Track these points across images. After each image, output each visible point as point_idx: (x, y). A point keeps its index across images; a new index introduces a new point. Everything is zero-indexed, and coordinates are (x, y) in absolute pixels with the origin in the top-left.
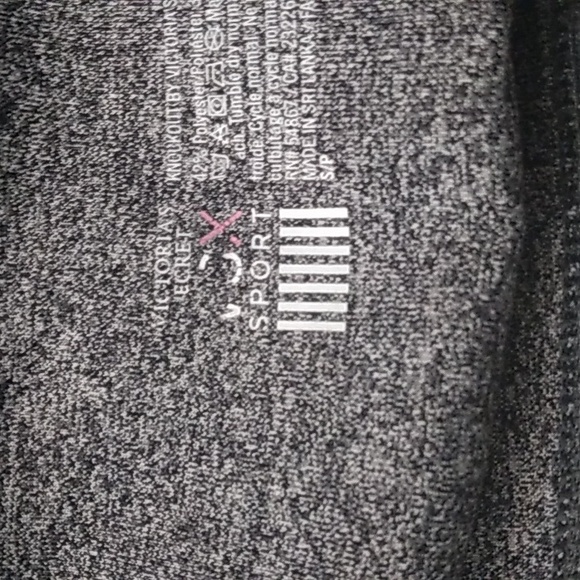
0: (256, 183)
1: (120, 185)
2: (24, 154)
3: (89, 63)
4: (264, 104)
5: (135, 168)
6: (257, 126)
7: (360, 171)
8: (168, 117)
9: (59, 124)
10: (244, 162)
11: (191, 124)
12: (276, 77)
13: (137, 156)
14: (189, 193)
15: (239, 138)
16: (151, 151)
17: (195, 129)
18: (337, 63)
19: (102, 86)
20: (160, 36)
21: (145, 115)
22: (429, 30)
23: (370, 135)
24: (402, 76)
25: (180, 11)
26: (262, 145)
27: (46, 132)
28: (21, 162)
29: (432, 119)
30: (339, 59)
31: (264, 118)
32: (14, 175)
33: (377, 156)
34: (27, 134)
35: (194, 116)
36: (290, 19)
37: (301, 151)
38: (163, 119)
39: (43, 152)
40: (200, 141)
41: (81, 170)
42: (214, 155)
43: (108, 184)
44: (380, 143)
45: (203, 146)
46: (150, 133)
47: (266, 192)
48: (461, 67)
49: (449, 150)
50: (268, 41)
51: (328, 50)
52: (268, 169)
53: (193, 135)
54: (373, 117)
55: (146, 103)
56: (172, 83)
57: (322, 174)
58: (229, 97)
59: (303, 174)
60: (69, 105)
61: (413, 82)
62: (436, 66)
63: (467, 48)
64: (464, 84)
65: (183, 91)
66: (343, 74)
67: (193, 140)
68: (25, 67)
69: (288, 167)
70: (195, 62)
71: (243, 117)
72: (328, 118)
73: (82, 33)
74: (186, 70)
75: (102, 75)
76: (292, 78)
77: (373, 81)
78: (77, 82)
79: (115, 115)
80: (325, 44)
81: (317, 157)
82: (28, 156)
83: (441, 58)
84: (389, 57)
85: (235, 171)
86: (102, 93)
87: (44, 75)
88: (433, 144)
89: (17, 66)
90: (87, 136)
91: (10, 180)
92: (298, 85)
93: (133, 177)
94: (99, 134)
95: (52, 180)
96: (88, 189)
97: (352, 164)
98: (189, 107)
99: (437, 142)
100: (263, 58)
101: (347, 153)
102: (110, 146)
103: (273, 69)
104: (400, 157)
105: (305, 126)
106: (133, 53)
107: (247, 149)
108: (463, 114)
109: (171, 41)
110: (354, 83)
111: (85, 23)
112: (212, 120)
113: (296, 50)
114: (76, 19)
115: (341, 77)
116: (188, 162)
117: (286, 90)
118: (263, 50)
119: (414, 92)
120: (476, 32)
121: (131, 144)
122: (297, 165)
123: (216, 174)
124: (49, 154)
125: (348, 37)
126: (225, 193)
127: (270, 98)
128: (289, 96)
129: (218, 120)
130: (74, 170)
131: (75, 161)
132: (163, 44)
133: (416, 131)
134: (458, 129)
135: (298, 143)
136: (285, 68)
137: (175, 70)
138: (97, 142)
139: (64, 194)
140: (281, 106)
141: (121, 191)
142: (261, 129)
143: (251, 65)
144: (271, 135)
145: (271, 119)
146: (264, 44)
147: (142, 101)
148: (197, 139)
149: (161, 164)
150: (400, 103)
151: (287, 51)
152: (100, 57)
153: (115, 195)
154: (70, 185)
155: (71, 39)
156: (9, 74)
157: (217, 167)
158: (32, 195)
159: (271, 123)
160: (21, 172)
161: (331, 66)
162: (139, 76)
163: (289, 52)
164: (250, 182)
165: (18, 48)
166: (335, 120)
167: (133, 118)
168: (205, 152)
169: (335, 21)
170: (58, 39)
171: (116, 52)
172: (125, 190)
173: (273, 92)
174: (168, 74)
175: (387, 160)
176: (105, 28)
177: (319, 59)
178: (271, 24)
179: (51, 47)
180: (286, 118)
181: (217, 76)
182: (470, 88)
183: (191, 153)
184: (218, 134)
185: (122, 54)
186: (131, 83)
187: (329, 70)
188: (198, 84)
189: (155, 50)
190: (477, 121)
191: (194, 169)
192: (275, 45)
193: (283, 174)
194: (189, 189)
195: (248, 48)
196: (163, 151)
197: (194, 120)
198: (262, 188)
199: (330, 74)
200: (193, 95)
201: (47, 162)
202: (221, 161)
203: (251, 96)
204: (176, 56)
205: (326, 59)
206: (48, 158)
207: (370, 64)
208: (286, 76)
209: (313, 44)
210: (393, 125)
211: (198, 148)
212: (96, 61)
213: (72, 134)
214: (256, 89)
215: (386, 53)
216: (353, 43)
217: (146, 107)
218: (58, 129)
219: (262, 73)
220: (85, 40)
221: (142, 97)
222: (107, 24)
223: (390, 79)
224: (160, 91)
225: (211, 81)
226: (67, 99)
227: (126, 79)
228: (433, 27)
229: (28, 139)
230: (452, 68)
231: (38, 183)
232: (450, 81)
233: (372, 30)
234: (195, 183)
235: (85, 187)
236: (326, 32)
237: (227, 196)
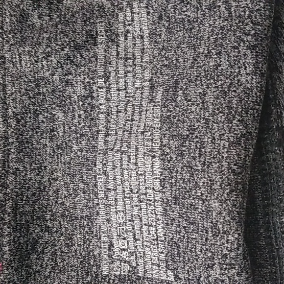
0: (141, 277)
1: (83, 276)
2: (42, 262)
3: (69, 222)
4: (143, 245)
5: (89, 268)
6: (141, 254)
7: (185, 279)
8: (102, 247)
9: (56, 248)
10: (135, 268)
11: (112, 250)
12: (147, 235)
13: (90, 263)
14: (113, 280)
15: (133, 258)
16: (96, 261)
17: (114, 252)
18: (172, 234)
19: (74, 232)
20: (98, 214)
21: (93, 246)
22: (210, 229)
23: (188, 266)
24: (200, 246)
25: (106, 205)
26: (143, 262)
27: (51, 252)
28: (41, 266)
29: (214, 265)
30: (174, 233)
31: (143, 251)
32: (38, 271)
33: (192, 275)
34: (43, 253)
35: (114, 247)
36: (152, 214)
37: (159, 267)
38: (101, 248)
39: (50, 261)
40: (116, 258)
41: (66, 268)
42: (123, 264)
43: (78, 275)
44: (192, 270)
45: (118, 260)
46: (95, 253)
47: (146, 281)
48: (224, 247)
49: (222, 277)
50: (143, 221)
51: (169, 228)
52: (146, 272)
53: (113, 255)
54: (189, 259)
55: (93, 240)
56: (104, 233)
57: (169, 278)
58: (128, 241)
59: (161, 276)
60: (61, 239)
61: (205, 249)
62: (214, 244)
63: (226, 240)
64: (226, 253)
65: (108, 236)
66: (176, 239)
67: (113, 257)
68: (42, 226)
69: (154, 272)
70: (113, 225)
71: (134, 250)
72: (170, 255)
73: (65, 210)
74: (109, 228)
75: (74, 227)
76: (154, 237)
77: (188, 245)
78: (64, 230)
79: (80, 244)
80: (167, 225)
81: (166, 270)
82: (44, 263)
83: (216, 242)
84: (194, 237)
85: (132, 271)
86: (74, 235)
87: (50, 228)
88: (215, 274)
89: (38, 225)
90: (68, 253)
91: (37, 274)
92: (157, 239)
93: (88, 272)
94: (73, 252)
95: (55, 273)
96: (70, 277)
97: (181, 276)
98: (111, 243)
99: (216, 274)
100: (141, 227)
101: (179, 272)
102: (78, 258)
103: (146, 232)
104: (201, 277)
105: (160, 257)
106: (87, 219)
107: (137, 262)
108: (227, 265)
109: (102, 216)
110: (180, 244)
111: (66, 205)
112: (121, 249)
113: (155, 226)
114: (63, 203)
115: (174, 240)
116: (112, 266)
117: (152, 241)
118: (141, 224)
119: (205, 253)
120: (229, 234)
121: (87, 258)
122: (158, 272)
123: (124, 272)
124: (53, 261)
125: (176, 225)
126: (128, 280)
127: (145, 243)
128: (153, 243)
129: (124, 250)
130: (64, 268)
131: (63, 264)
132: (99, 217)
133: (207, 268)
134: (225, 270)
135: (158, 263)
136: (151, 232)
137: (105, 228)
138: (73, 256)
139: (60, 279)
140: (150, 247)
141: (84, 278)
142: (142, 255)
143: (137, 230)
144: (146, 258)
145: (146, 252)
146: (142, 222)
147: (91, 239)
148: (115, 257)
149: (100, 267)
150: (200, 256)
151: (151, 226)
152: (73, 220)
153: (81, 280)
154: (62, 275)
155: (61, 212)
156: (36, 229)
157: (124, 269)
158: (46, 279)
159: (146, 253)
160: (41, 270)
161: (170, 235)
162: (90, 229)
163: (152, 226)
164: (138, 276)
165: (39, 218)
166: (173, 257)
167: (87, 246)
168: (118, 262)
169: (171, 217)
170: (55, 212)
171: (79, 218)
172: (85, 278)
173: (147, 241)
174: (102, 229)
175: (196, 277)
176: (75, 208)
177: (165, 231)
178: (144, 214)
179: (52, 216)
180: (152, 252)
181: (122, 232)
182: (229, 256)
183: (113, 263)
184: (124, 255)
185: (82, 219)
186: (86, 232)
187: (169, 236)
188: (115, 234)
189: (96, 219)
190: (232, 268)
191: (114, 269)
192: (147, 223)
193: (152, 274)
194: (112, 278)
195: (135, 223)
196: (101, 261)
197: (114, 248)
198: (143, 279)
199: (170, 238)
200: (113, 238)
201: (52, 265)
202: (126, 266)
203: (137, 242)
204: (105, 223)
205: (168, 232)
206: (52, 263)
207: (186, 238)
208: (151, 235)
209: (162, 225)
210: (197, 264)
211: (116, 260)
212: (71, 221)
213: (62, 252)
214: (139, 239)
215: (193, 235)
216: (179, 227)
217: (93, 242)
218: (56, 250)
219: (141, 233)
220: (67, 213)
221: (91, 238)
222: (76, 206)
223: (195, 246)
224: (99, 236)
225: (120, 234)
226: (60, 237)
227: (84, 230)
228: (212, 228)
229: (44, 256)
230: (221, 247)
231: (48, 274)
232: (220, 252)
233: (187, 224)
234: (115, 275)
235: (68, 276)
236: (168, 221)
237: (129, 282)
